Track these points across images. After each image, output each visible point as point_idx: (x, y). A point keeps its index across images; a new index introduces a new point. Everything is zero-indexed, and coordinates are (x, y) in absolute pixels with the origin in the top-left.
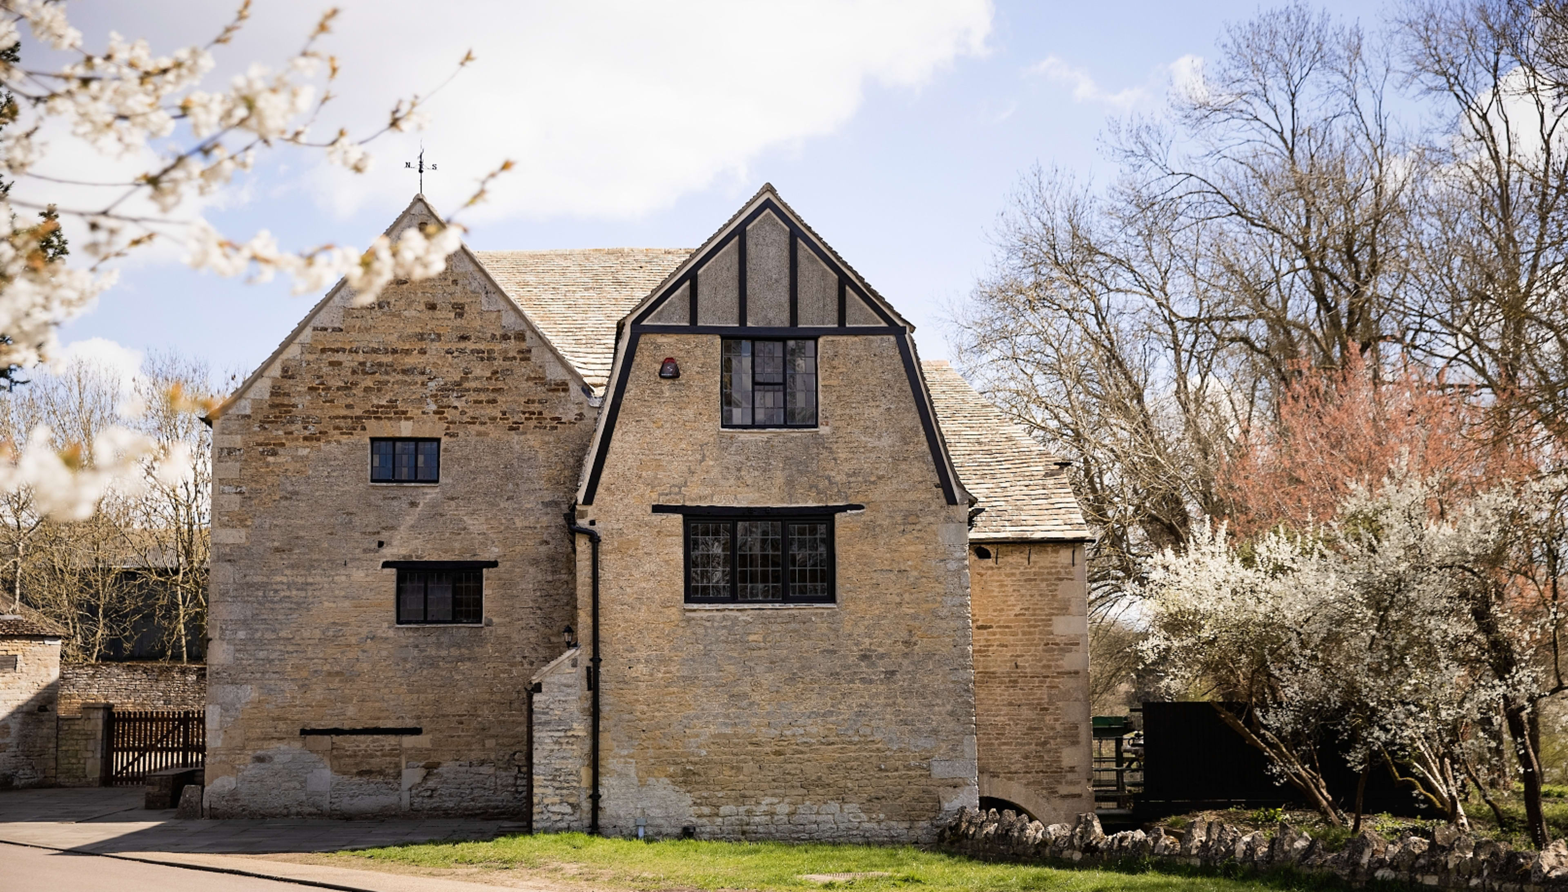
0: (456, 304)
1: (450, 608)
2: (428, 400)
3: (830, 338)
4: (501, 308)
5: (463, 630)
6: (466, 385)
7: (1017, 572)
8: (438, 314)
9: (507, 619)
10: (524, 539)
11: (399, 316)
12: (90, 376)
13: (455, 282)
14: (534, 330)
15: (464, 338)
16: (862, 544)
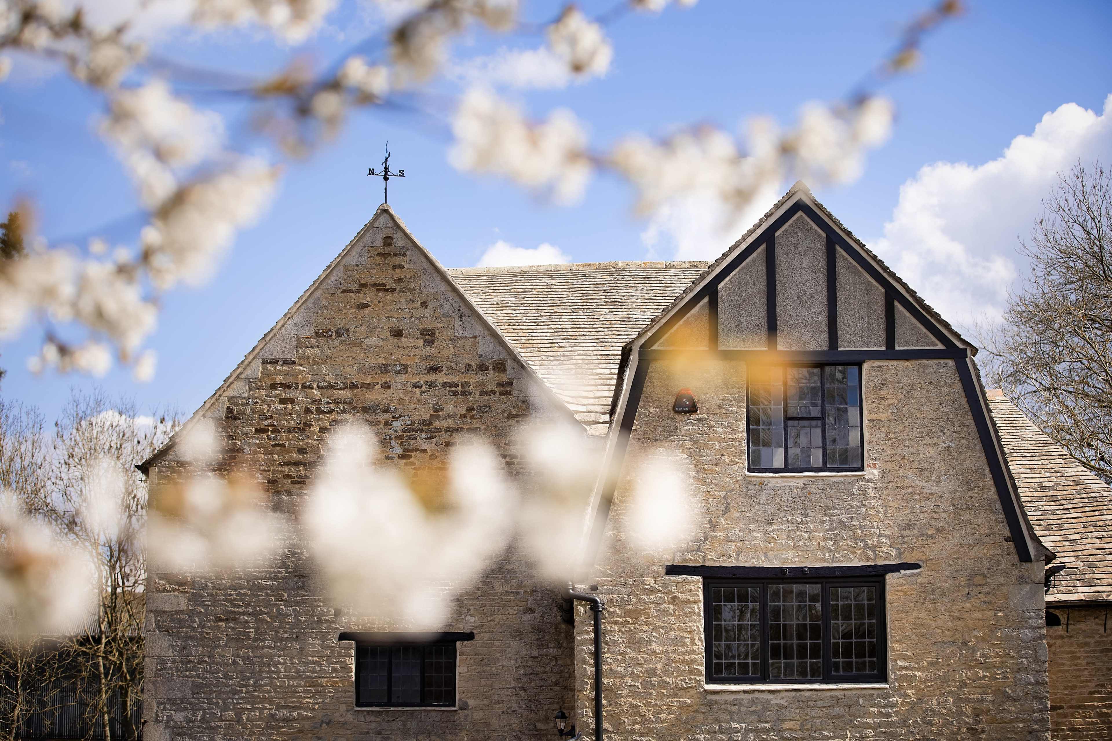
0: (425, 329)
1: (418, 688)
2: (393, 442)
3: (877, 363)
4: (477, 333)
5: (434, 714)
6: (437, 424)
7: (1092, 641)
8: (404, 341)
9: (485, 702)
10: (504, 606)
11: (360, 345)
12: (10, 420)
13: (424, 304)
14: (516, 360)
15: (434, 369)
16: (919, 611)
